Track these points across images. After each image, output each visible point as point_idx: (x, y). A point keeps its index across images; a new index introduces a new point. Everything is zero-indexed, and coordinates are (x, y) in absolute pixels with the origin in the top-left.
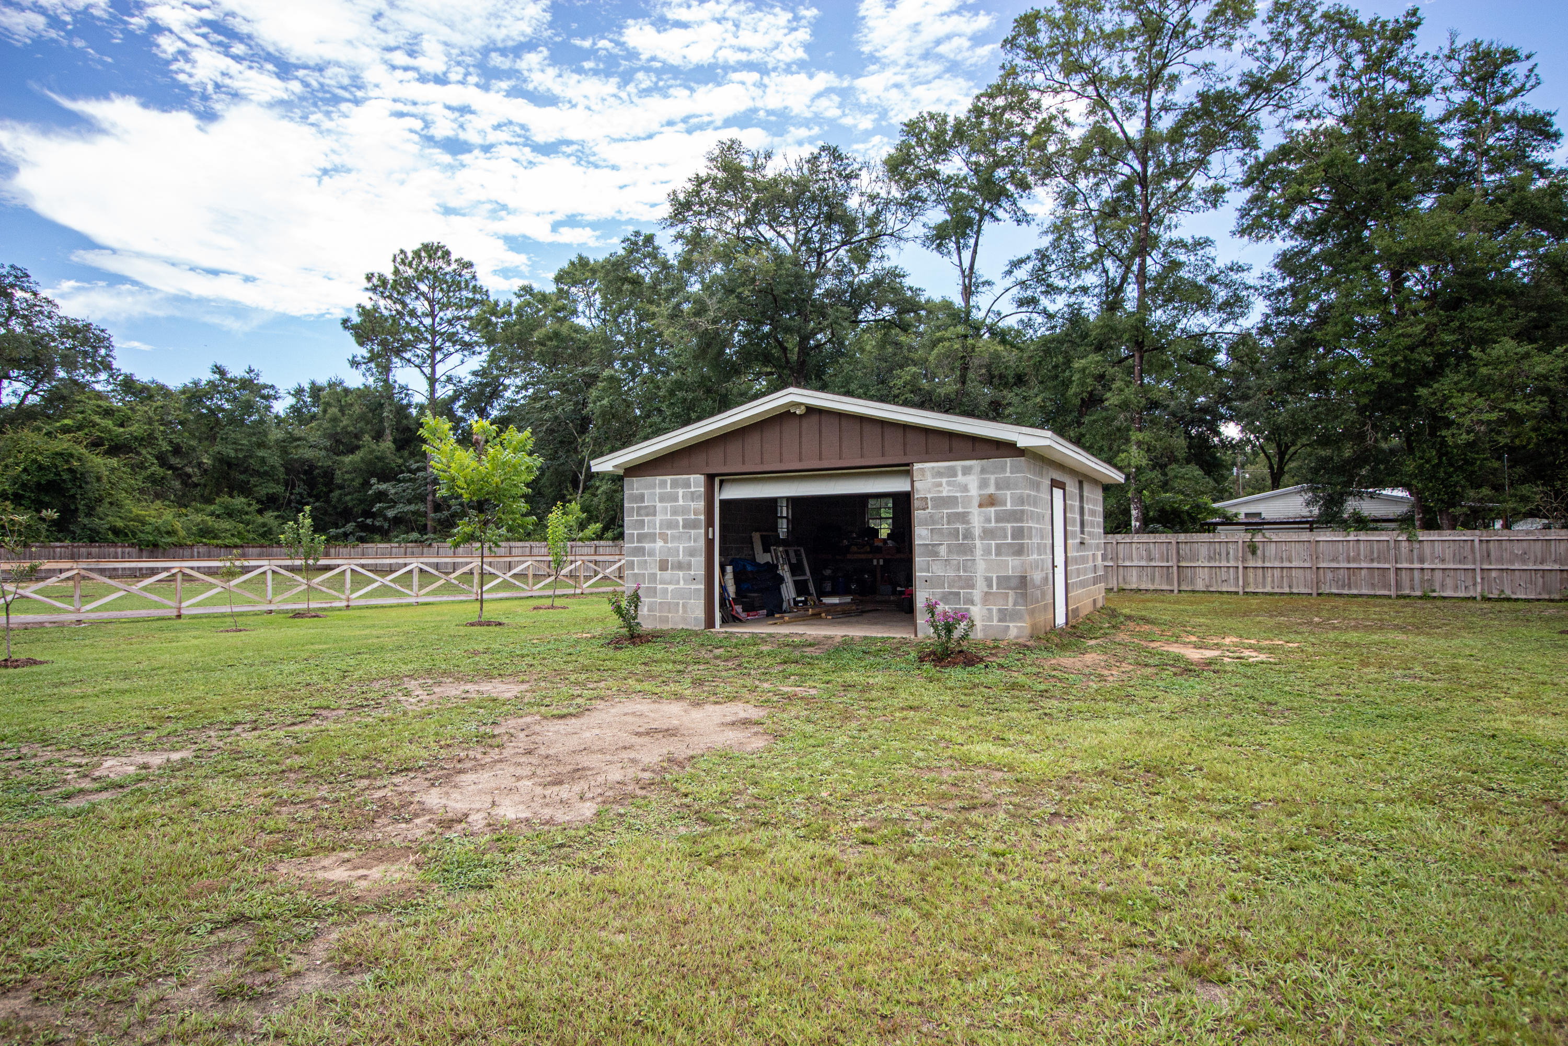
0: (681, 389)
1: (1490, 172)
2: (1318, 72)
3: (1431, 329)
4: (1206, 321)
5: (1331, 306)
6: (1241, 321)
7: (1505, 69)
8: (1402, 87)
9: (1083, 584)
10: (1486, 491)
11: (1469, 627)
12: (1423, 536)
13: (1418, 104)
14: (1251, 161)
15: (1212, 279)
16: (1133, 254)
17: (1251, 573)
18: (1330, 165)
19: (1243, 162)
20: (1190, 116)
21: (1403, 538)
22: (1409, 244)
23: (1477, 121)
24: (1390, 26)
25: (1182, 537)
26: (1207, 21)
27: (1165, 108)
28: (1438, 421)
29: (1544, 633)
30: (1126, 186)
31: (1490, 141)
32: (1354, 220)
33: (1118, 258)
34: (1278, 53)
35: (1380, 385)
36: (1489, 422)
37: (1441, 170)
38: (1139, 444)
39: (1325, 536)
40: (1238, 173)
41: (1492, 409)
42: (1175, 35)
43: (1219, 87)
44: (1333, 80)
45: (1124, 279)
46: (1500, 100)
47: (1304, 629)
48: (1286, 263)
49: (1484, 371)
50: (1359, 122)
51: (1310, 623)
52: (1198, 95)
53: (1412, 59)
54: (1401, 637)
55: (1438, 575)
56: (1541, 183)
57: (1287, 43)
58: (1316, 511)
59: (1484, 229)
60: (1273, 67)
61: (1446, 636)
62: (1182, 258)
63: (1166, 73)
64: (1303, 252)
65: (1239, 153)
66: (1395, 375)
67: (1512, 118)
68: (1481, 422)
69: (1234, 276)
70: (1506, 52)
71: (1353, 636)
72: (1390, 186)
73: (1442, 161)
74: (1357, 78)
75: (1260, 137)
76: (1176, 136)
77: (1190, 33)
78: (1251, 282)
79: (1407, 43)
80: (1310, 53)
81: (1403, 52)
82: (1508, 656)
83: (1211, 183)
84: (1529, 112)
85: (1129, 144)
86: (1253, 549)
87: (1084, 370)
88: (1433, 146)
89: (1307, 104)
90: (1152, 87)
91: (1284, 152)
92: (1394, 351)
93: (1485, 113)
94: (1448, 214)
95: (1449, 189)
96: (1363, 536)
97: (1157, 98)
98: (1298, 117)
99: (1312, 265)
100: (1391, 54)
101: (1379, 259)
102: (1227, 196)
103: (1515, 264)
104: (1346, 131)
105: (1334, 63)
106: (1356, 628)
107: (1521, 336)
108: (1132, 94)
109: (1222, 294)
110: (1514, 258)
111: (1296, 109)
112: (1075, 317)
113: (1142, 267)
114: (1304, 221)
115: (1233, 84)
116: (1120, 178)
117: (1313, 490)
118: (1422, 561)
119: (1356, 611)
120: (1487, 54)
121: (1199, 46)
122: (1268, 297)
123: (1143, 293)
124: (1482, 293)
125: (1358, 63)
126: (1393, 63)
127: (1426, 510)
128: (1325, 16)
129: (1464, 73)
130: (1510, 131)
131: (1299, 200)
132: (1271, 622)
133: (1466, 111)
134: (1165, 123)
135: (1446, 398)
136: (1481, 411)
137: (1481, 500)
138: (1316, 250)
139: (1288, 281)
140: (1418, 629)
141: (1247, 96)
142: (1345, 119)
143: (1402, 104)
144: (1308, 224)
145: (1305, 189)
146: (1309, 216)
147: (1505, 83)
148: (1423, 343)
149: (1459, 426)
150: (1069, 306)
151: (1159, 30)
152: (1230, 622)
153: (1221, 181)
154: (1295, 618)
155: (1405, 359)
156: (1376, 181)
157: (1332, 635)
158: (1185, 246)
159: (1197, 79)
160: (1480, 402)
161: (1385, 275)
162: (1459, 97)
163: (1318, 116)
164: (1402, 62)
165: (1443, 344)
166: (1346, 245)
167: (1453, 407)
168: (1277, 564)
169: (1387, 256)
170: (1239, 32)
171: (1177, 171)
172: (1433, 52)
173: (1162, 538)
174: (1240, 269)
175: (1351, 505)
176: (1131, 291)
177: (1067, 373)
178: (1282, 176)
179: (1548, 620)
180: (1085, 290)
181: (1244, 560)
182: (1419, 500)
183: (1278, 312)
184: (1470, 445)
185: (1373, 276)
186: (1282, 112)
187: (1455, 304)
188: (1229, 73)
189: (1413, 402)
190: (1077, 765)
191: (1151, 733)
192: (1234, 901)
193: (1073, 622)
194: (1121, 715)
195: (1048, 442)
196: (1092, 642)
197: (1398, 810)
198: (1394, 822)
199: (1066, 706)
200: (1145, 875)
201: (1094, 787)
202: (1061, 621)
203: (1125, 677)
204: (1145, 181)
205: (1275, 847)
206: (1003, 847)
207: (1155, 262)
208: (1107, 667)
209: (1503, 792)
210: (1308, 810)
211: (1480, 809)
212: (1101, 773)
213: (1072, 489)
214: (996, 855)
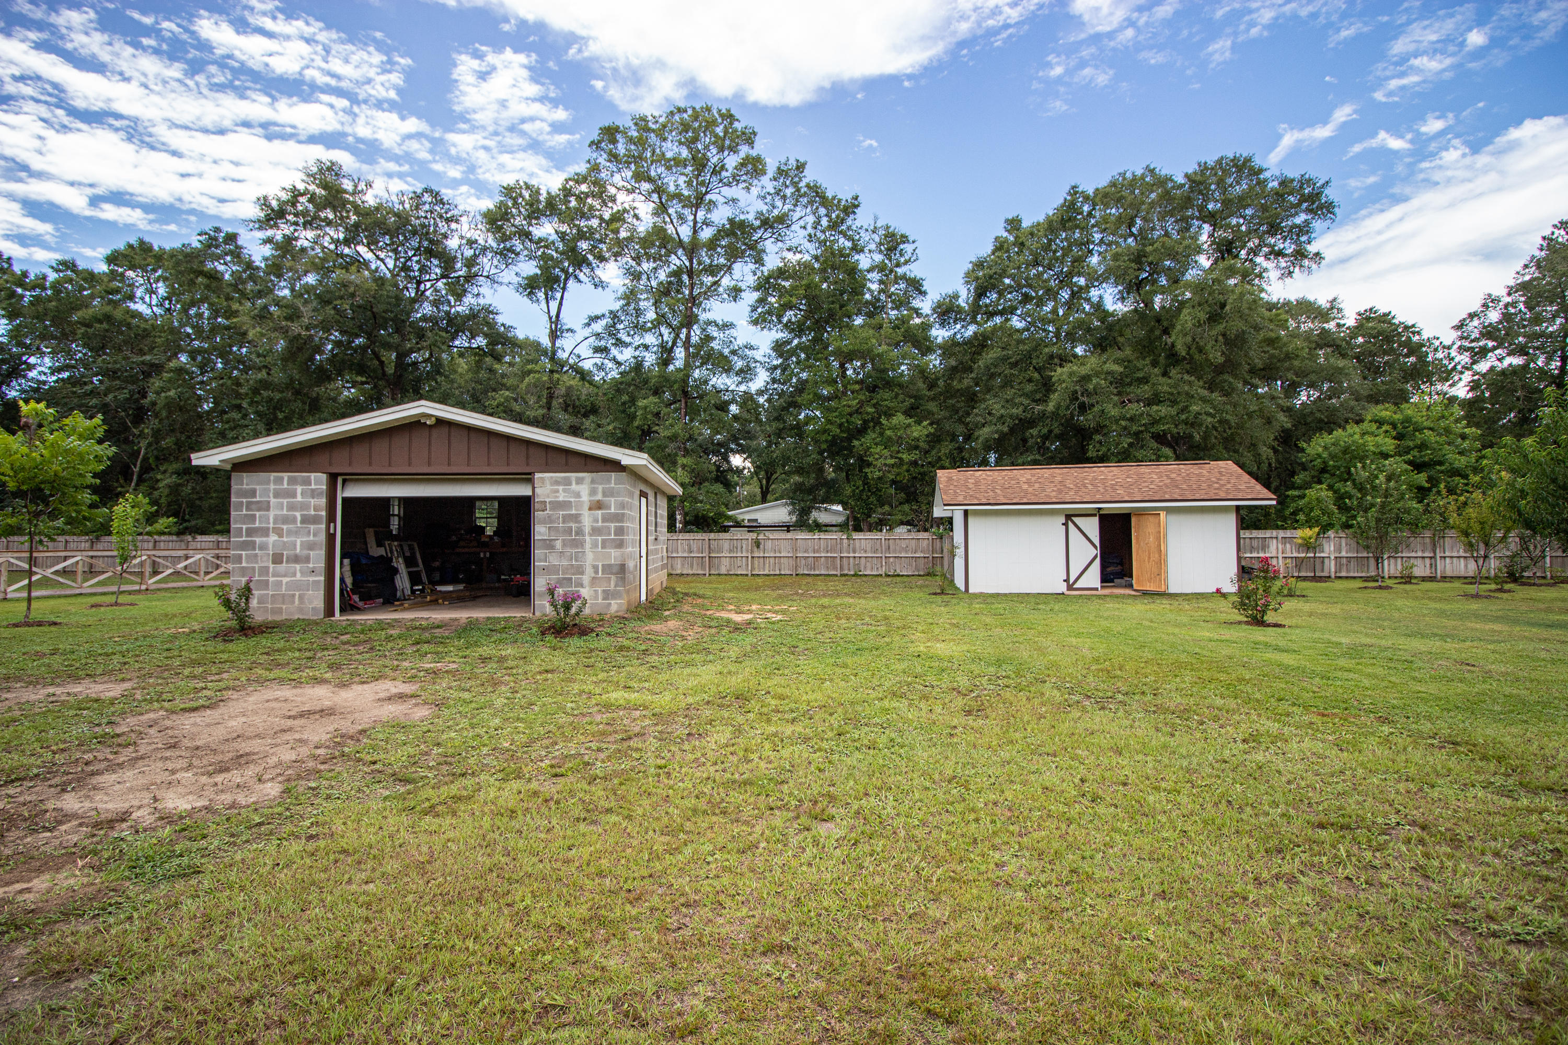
0: (266, 389)
1: (892, 309)
2: (802, 223)
3: (861, 403)
4: (729, 382)
5: (807, 381)
6: (750, 384)
7: (902, 246)
8: (849, 244)
9: (656, 570)
10: (887, 508)
11: (884, 593)
12: (856, 536)
13: (857, 257)
14: (759, 274)
15: (734, 352)
16: (682, 326)
17: (756, 561)
18: (808, 287)
19: (755, 274)
20: (722, 233)
21: (844, 537)
22: (851, 347)
23: (886, 275)
24: (843, 203)
25: (712, 536)
26: (736, 168)
27: (706, 223)
28: (863, 462)
29: (920, 594)
30: (677, 273)
31: (893, 289)
32: (819, 326)
33: (669, 325)
34: (779, 203)
35: (834, 436)
36: (889, 465)
37: (867, 302)
38: (684, 467)
39: (802, 535)
40: (751, 280)
41: (892, 457)
42: (714, 172)
43: (742, 217)
44: (810, 230)
45: (674, 343)
46: (898, 265)
47: (794, 598)
48: (778, 347)
49: (888, 433)
50: (825, 262)
51: (797, 594)
52: (729, 219)
53: (854, 228)
55: (863, 560)
56: (918, 321)
57: (784, 198)
58: (794, 519)
59: (889, 345)
60: (776, 212)
61: (872, 599)
62: (715, 334)
63: (708, 197)
64: (788, 342)
65: (753, 266)
66: (842, 431)
67: (904, 277)
68: (885, 465)
69: (747, 352)
70: (902, 236)
71: (823, 601)
72: (840, 307)
73: (868, 296)
74: (823, 232)
75: (765, 258)
76: (712, 245)
77: (724, 174)
78: (758, 358)
79: (852, 216)
80: (798, 209)
81: (849, 222)
82: (909, 609)
83: (733, 283)
84: (912, 276)
85: (681, 243)
86: (757, 544)
87: (646, 408)
88: (864, 286)
89: (794, 243)
90: (697, 206)
91: (781, 273)
92: (841, 415)
93: (891, 271)
94: (871, 332)
95: (870, 315)
96: (823, 536)
97: (701, 214)
98: (789, 250)
99: (793, 352)
100: (843, 221)
101: (833, 353)
102: (743, 295)
103: (903, 368)
104: (816, 266)
105: (811, 219)
106: (823, 596)
107: (908, 413)
108: (683, 207)
109: (739, 364)
110: (902, 364)
111: (788, 244)
112: (638, 365)
113: (688, 337)
114: (789, 321)
115: (751, 217)
116: (672, 266)
117: (793, 504)
118: (854, 552)
119: (820, 585)
120: (893, 235)
121: (729, 185)
122: (768, 370)
123: (688, 355)
124: (889, 384)
125: (824, 222)
126: (844, 227)
127: (856, 519)
128: (808, 186)
129: (881, 244)
130: (903, 286)
131: (789, 306)
132: (774, 594)
133: (881, 268)
134: (706, 234)
135: (869, 448)
136: (886, 458)
138: (796, 342)
139: (780, 361)
141: (759, 228)
142: (816, 258)
143: (848, 255)
144: (793, 323)
145: (792, 300)
146: (793, 319)
147: (901, 255)
148: (857, 412)
149: (875, 466)
150: (635, 357)
151: (704, 166)
152: (749, 595)
153: (740, 284)
154: (788, 591)
155: (847, 421)
156: (833, 303)
157: (813, 601)
158: (717, 325)
159: (727, 208)
160: (886, 453)
161: (836, 364)
162: (878, 258)
163: (800, 252)
164: (849, 228)
165: (868, 413)
166: (815, 340)
167: (871, 454)
168: (772, 555)
169: (838, 353)
170: (755, 182)
171: (712, 270)
172: (865, 227)
173: (699, 536)
174: (751, 348)
175: (815, 515)
176: (680, 353)
177: (633, 409)
178: (777, 287)
179: (921, 587)
180: (646, 347)
181: (752, 552)
182: (852, 512)
183: (774, 381)
184: (880, 478)
185: (828, 366)
186: (780, 244)
187: (873, 389)
188: (748, 209)
189: (850, 449)
190: (690, 700)
191: (729, 673)
192: (820, 770)
193: (650, 599)
194: (705, 663)
195: (644, 462)
196: (667, 613)
197: (886, 703)
198: (886, 711)
199: (665, 659)
200: (762, 765)
201: (707, 713)
202: (643, 598)
203: (698, 636)
204: (690, 273)
205: (830, 734)
206: (664, 762)
207: (696, 334)
208: (685, 630)
209: (933, 687)
210: (840, 710)
211: (925, 698)
212: (708, 703)
213: (651, 498)
214: (660, 768)
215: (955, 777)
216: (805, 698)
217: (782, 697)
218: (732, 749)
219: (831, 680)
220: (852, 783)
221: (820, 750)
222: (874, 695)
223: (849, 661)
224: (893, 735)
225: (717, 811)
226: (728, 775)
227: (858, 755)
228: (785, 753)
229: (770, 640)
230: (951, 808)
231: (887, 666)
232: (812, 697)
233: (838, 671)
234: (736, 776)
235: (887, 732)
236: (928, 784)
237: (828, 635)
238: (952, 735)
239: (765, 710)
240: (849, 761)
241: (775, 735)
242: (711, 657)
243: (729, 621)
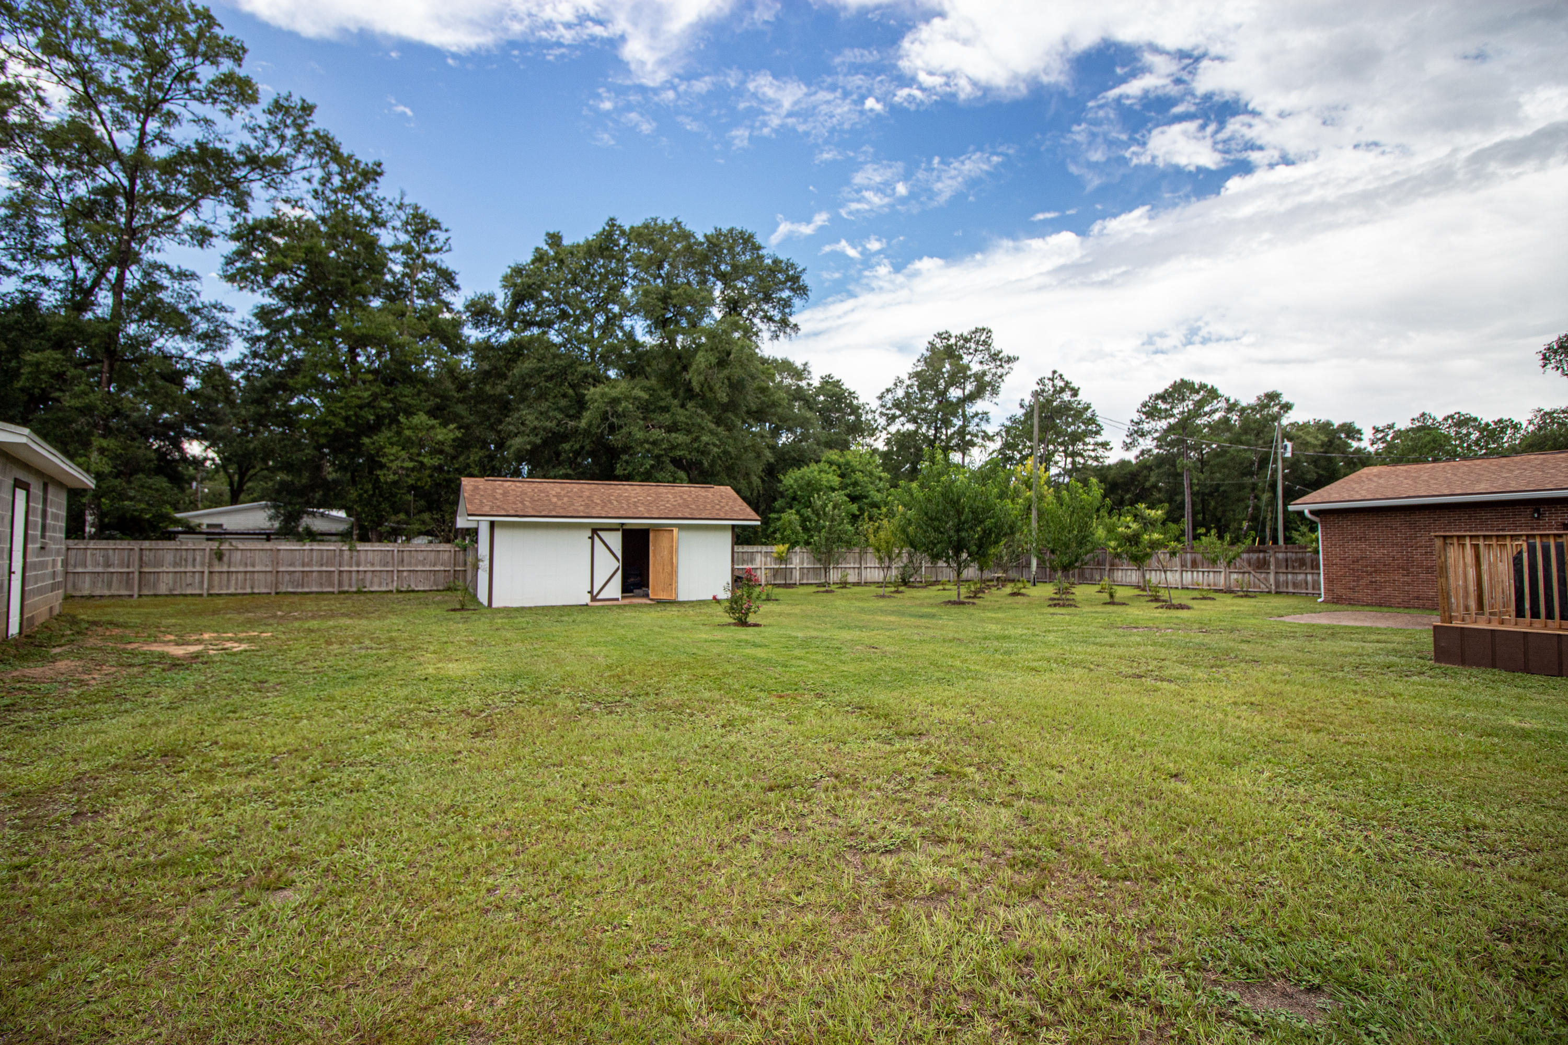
1: (418, 297)
2: (305, 174)
3: (375, 396)
4: (185, 346)
5: (302, 361)
6: (219, 354)
7: (433, 232)
8: (367, 214)
9: (40, 591)
10: (402, 516)
11: (393, 611)
12: (361, 547)
13: (376, 231)
14: (240, 220)
15: (195, 311)
16: (110, 262)
17: (216, 578)
18: (309, 250)
19: (233, 218)
20: (182, 156)
21: (346, 548)
22: (364, 331)
23: (412, 259)
24: (362, 166)
25: (146, 544)
26: (213, 82)
27: (161, 138)
28: (374, 463)
29: (438, 611)
30: (109, 191)
31: (420, 276)
32: (323, 299)
33: (88, 258)
34: (275, 143)
35: (336, 430)
36: (407, 469)
37: (387, 284)
38: (102, 451)
39: (285, 546)
40: (227, 225)
41: (411, 460)
42: (178, 78)
43: (219, 145)
44: (316, 185)
45: (96, 283)
46: (427, 251)
47: (271, 621)
48: (264, 314)
49: (407, 433)
50: (334, 226)
51: (274, 616)
52: (197, 142)
53: (375, 197)
54: (348, 622)
55: (369, 575)
56: (448, 316)
57: (282, 138)
58: (277, 525)
59: (412, 335)
60: (269, 152)
61: (380, 618)
62: (166, 282)
63: (166, 107)
64: (280, 311)
65: (232, 210)
66: (347, 425)
67: (434, 266)
68: (402, 468)
69: (216, 313)
70: (434, 221)
71: (314, 624)
72: (354, 283)
73: (388, 277)
74: (335, 191)
75: (250, 202)
76: (169, 167)
77: (193, 84)
78: (232, 323)
79: (372, 184)
80: (301, 156)
81: (369, 188)
82: (421, 628)
83: (199, 224)
84: (444, 267)
85: (116, 154)
86: (220, 556)
87: (38, 364)
88: (385, 265)
89: (294, 194)
90: (148, 113)
91: (274, 225)
92: (347, 407)
93: (419, 256)
94: (391, 318)
95: (391, 299)
96: (316, 546)
97: (153, 126)
98: (286, 201)
99: (287, 324)
100: (361, 186)
101: (340, 334)
102: (214, 241)
103: (429, 363)
104: (323, 228)
105: (318, 173)
106: (313, 618)
107: (432, 413)
108: (124, 108)
109: (203, 327)
110: (428, 359)
111: (285, 194)
112: (29, 305)
113: (121, 278)
114: (282, 286)
115: (232, 148)
116: (100, 182)
117: (276, 507)
118: (358, 565)
119: (310, 605)
120: (423, 217)
121: (201, 100)
122: (246, 340)
123: (118, 302)
124: (410, 379)
125: (337, 181)
126: (361, 193)
127: (361, 527)
128: (316, 133)
129: (407, 223)
130: (432, 275)
131: (283, 269)
132: (241, 618)
133: (407, 249)
134: (160, 152)
135: (382, 448)
136: (403, 461)
137: (398, 523)
138: (290, 312)
139: (265, 332)
140: (359, 615)
141: (244, 165)
142: (323, 220)
143: (366, 226)
144: (287, 290)
145: (289, 262)
146: (287, 284)
147: (432, 241)
148: (369, 405)
149: (389, 469)
150: (22, 292)
151: (164, 66)
152: (203, 621)
153: (210, 227)
154: (261, 614)
155: (356, 415)
156: (343, 276)
157: (296, 624)
158: (169, 271)
159: (196, 128)
160: (403, 454)
161: (344, 347)
162: (404, 238)
163: (302, 207)
164: (368, 196)
165: (382, 408)
166: (316, 315)
167: (385, 455)
168: (242, 569)
169: (346, 335)
170: (241, 108)
171: (167, 200)
172: (389, 199)
173: (124, 544)
174: (223, 309)
175: (306, 521)
176: (105, 299)
177: (14, 364)
178: (265, 242)
179: (438, 603)
180: (45, 281)
181: (210, 565)
182: (358, 520)
183: (255, 355)
184: (395, 483)
185: (333, 348)
186: (272, 192)
187: (390, 382)
188: (229, 137)
189: (359, 447)
190: (84, 767)
191: (156, 724)
192: (280, 829)
193: (27, 631)
194: (115, 714)
195: (24, 440)
196: (58, 650)
197: (380, 737)
198: (379, 745)
199: (46, 715)
200: (195, 836)
201: (113, 781)
202: (14, 629)
203: (108, 679)
204: (130, 196)
205: (300, 783)
206: (25, 858)
207: (133, 278)
208: (87, 671)
209: (439, 711)
210: (317, 752)
211: (429, 724)
212: (115, 767)
213: (37, 490)
214: (18, 868)
215: (453, 806)
216: (269, 743)
217: (235, 746)
218: (148, 824)
219: (310, 718)
220: (323, 836)
221: (283, 804)
222: (364, 728)
223: (337, 693)
224: (384, 772)
225: (113, 910)
226: (139, 859)
227: (336, 802)
228: (231, 816)
229: (226, 676)
230: (443, 841)
231: (386, 694)
232: (279, 740)
233: (322, 705)
234: (152, 858)
235: (377, 769)
236: (419, 820)
237: (312, 664)
238: (454, 761)
239: (208, 766)
240: (322, 812)
241: (219, 795)
242: (128, 705)
243: (162, 656)
